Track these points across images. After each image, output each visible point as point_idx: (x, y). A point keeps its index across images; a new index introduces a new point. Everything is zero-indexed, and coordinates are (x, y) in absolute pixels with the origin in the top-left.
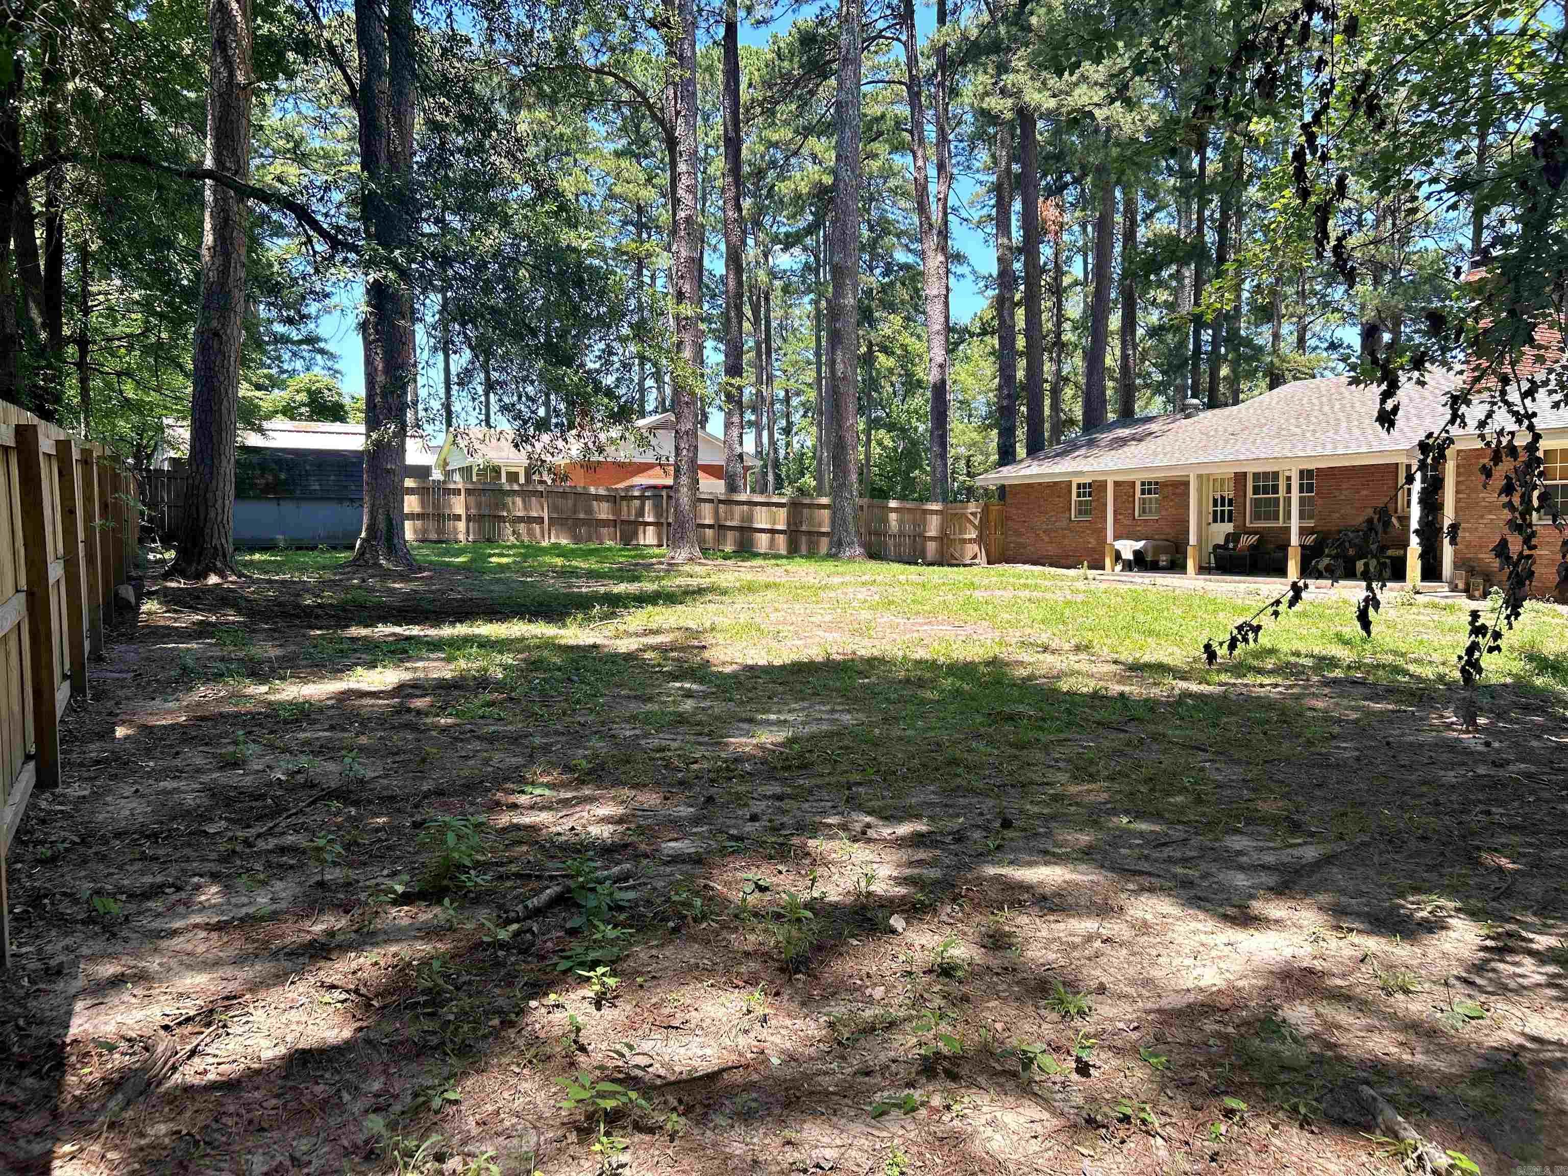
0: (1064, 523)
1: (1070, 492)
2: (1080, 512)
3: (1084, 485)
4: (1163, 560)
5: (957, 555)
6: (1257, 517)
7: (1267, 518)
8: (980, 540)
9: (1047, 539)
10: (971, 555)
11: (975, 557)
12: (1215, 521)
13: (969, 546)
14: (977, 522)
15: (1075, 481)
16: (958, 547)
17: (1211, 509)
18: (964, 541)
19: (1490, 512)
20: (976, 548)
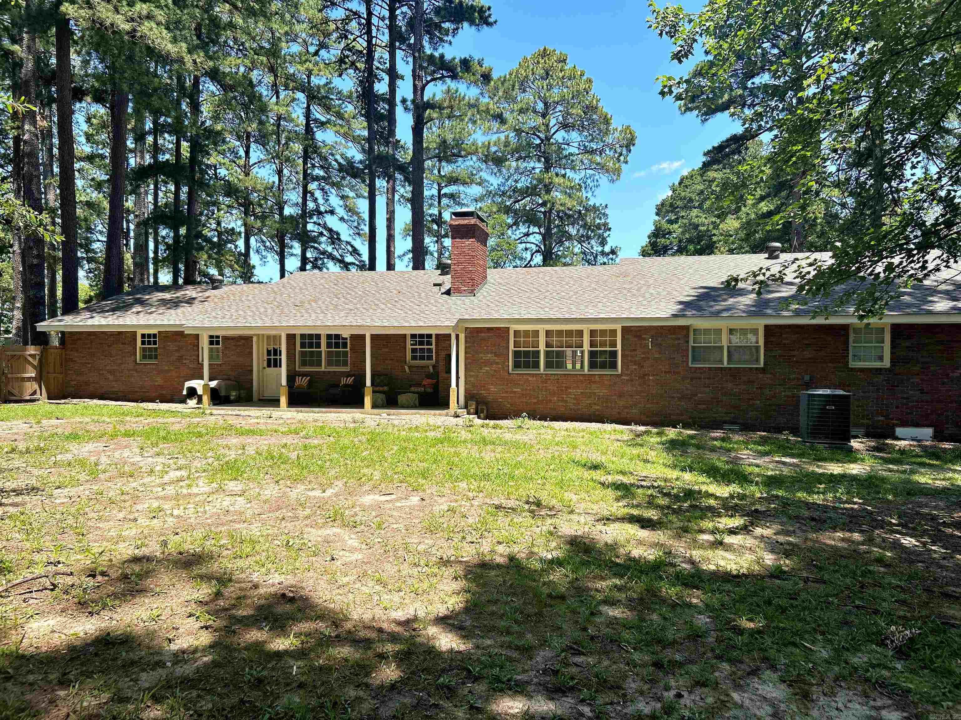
0: (131, 366)
1: (135, 340)
2: (144, 357)
3: (149, 336)
4: (233, 395)
5: (15, 392)
6: (304, 363)
7: (311, 365)
8: (39, 379)
9: (111, 377)
10: (30, 391)
11: (35, 393)
12: (269, 366)
13: (28, 384)
14: (35, 363)
15: (140, 332)
16: (16, 385)
17: (266, 358)
18: (23, 379)
19: (485, 366)
20: (36, 386)
